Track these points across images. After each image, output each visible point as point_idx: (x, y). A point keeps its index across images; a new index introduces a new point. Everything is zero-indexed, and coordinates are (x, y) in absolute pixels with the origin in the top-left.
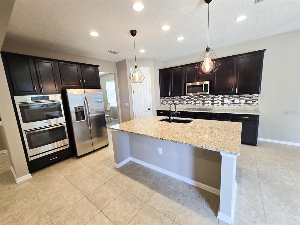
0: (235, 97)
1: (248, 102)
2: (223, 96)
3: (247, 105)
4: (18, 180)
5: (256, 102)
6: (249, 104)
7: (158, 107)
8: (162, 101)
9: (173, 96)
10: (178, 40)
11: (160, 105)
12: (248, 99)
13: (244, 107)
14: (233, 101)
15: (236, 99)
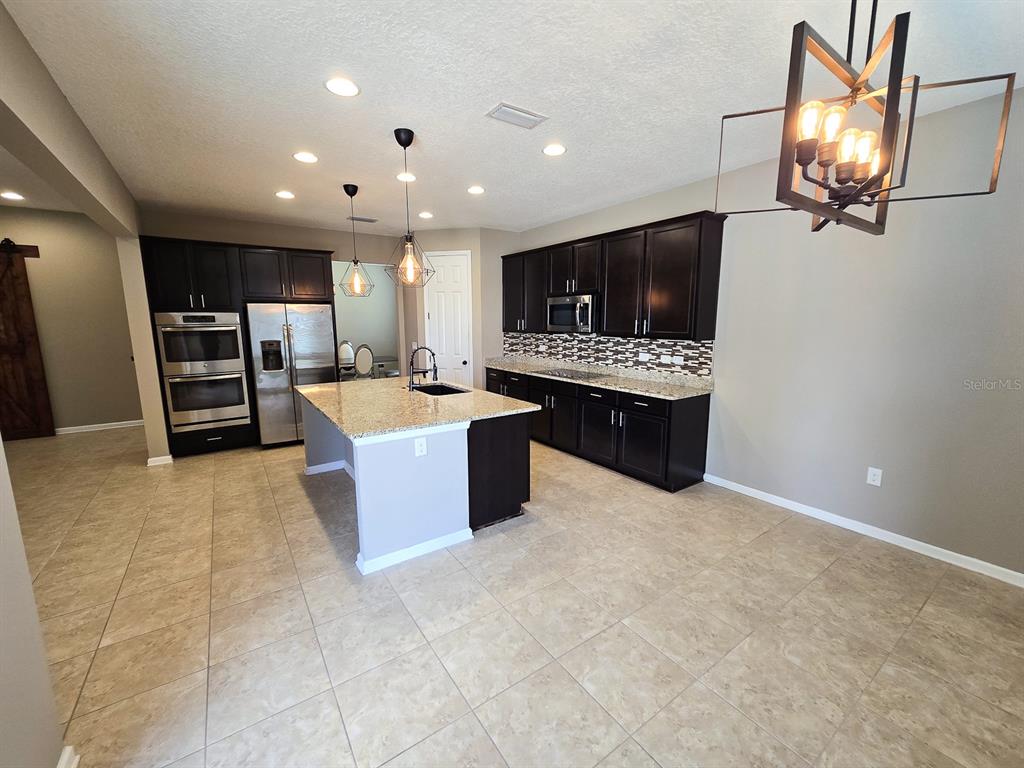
0: (662, 346)
1: (690, 363)
2: (637, 340)
3: (686, 371)
4: (152, 462)
5: (706, 364)
6: (693, 370)
7: (490, 360)
8: (512, 345)
9: (524, 332)
10: (469, 190)
11: (502, 355)
12: (690, 353)
13: (680, 379)
14: (658, 356)
15: (663, 350)
